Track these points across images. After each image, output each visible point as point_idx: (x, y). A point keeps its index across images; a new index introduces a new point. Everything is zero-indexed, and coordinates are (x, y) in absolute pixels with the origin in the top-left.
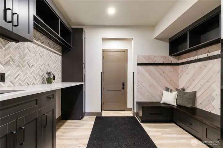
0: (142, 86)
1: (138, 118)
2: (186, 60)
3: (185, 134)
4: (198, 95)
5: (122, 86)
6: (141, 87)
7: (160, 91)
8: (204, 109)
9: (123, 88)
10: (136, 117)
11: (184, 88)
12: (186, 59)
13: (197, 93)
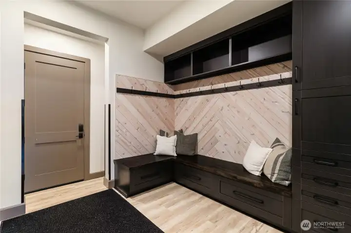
0: (124, 130)
1: (118, 190)
2: (184, 92)
3: (192, 194)
4: (199, 137)
5: (77, 133)
6: (123, 132)
7: (153, 136)
8: (207, 155)
9: (81, 136)
10: (113, 189)
11: (182, 130)
12: (185, 90)
13: (198, 136)
